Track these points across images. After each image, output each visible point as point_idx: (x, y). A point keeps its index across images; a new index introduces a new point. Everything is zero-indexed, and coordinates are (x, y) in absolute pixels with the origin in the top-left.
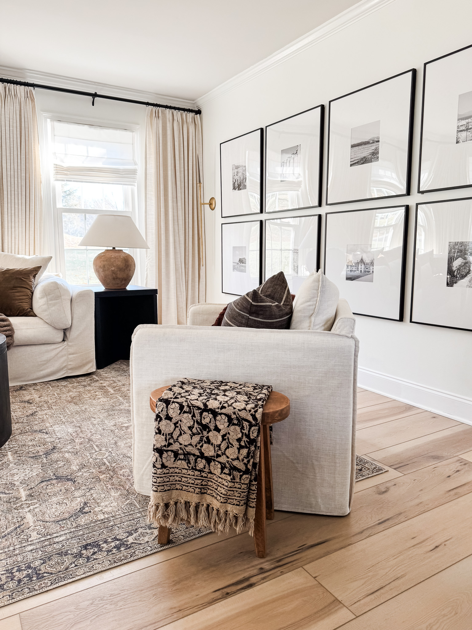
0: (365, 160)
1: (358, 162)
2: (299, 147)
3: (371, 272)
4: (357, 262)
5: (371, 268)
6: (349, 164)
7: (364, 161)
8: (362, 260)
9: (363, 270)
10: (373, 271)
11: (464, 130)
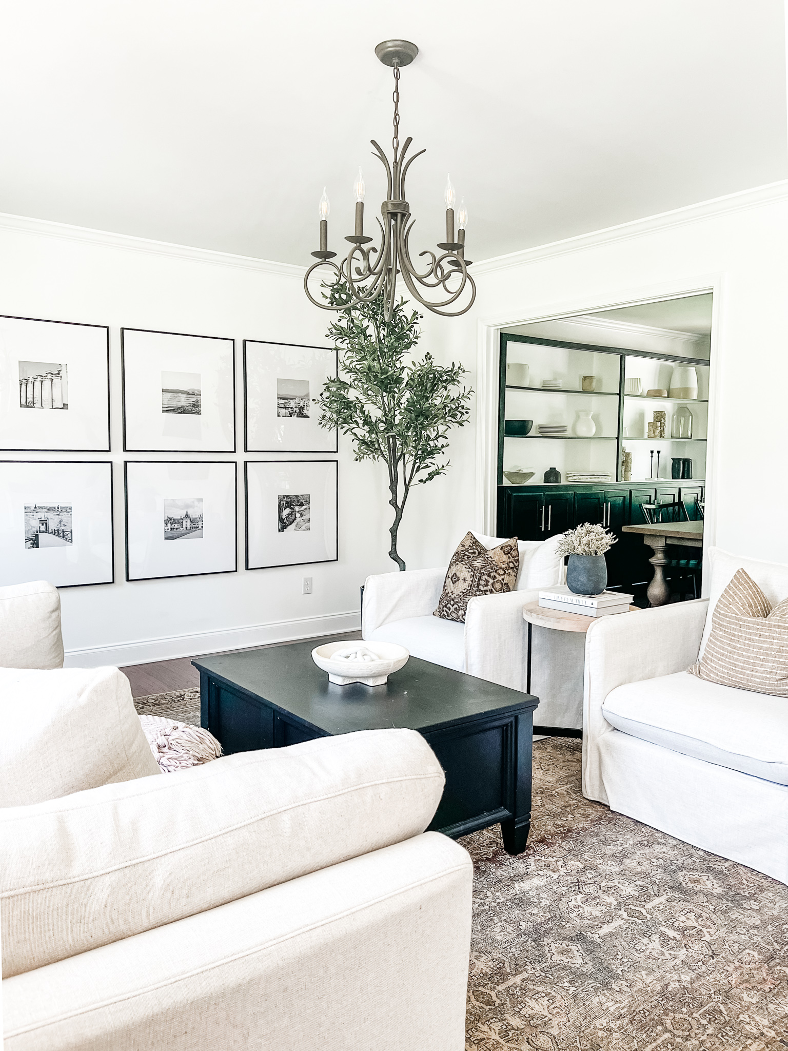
0: (184, 410)
1: (174, 409)
2: (64, 367)
3: (200, 527)
4: (180, 518)
5: (200, 523)
6: (161, 409)
7: (182, 410)
8: (187, 515)
9: (189, 528)
10: (202, 527)
11: (283, 408)
